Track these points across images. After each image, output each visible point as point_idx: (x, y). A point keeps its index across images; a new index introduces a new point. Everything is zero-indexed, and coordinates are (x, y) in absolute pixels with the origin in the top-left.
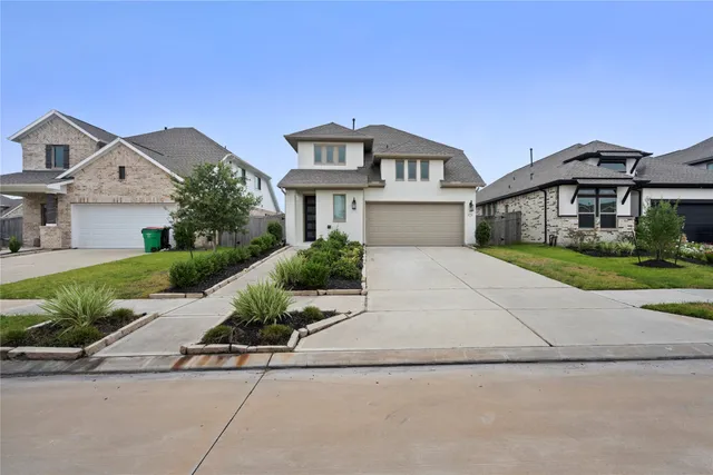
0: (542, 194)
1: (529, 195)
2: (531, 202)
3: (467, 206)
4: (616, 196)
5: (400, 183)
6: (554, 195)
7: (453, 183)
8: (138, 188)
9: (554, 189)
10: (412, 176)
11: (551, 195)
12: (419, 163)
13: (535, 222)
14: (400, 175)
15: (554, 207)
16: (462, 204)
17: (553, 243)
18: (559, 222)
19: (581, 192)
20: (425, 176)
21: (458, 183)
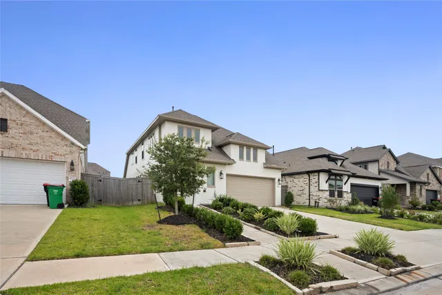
0: (307, 176)
1: (294, 176)
2: (296, 180)
3: (277, 180)
4: (342, 180)
5: (242, 162)
6: (317, 177)
7: (273, 166)
8: (24, 143)
9: (316, 174)
10: (248, 158)
11: (314, 178)
12: (252, 149)
13: (300, 192)
14: (241, 157)
15: (317, 185)
16: (273, 180)
17: (317, 206)
18: (320, 194)
19: (332, 177)
20: (255, 159)
21: (275, 166)
